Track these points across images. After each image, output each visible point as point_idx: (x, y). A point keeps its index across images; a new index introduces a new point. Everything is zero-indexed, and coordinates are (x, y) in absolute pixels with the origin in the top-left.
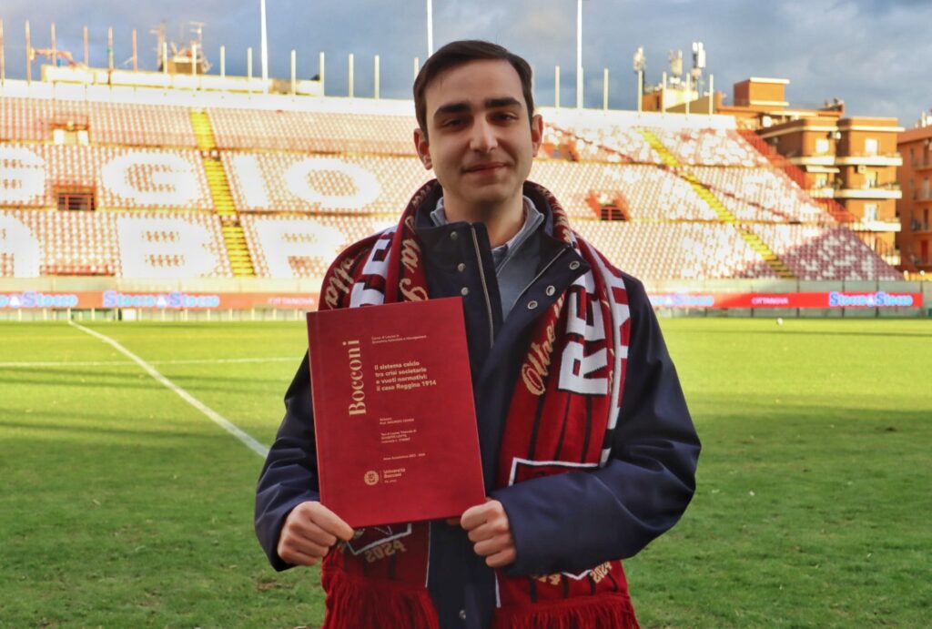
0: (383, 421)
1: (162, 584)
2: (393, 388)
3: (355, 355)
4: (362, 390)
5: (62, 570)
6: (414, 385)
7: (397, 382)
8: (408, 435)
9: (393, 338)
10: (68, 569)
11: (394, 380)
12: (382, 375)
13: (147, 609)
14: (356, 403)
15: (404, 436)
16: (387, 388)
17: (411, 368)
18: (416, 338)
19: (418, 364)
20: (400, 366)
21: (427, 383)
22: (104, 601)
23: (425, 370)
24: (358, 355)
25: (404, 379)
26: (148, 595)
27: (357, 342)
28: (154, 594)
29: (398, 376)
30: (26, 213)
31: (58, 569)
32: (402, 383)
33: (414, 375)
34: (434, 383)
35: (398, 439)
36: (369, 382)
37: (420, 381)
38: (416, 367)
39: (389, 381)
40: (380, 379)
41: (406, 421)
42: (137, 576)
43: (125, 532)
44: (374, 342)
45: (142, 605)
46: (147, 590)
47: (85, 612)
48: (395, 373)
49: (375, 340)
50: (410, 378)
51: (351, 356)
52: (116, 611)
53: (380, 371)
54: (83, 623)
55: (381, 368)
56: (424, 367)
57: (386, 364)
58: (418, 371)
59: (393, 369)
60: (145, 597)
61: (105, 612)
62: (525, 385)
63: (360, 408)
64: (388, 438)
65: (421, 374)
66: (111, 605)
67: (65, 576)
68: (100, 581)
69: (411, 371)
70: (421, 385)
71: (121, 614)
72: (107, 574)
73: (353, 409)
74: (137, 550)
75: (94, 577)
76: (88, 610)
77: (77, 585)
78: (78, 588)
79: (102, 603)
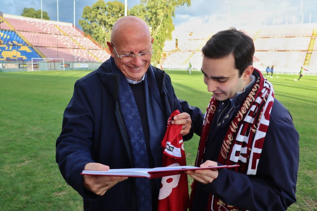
22: (313, 158)
31: (306, 145)
47: (306, 160)
52: (315, 162)
54: (304, 164)
61: (311, 161)
62: (221, 154)
66: (314, 160)
67: (307, 148)
68: (315, 152)
76: (307, 160)
77: (309, 151)
78: (308, 152)
79: (312, 159)
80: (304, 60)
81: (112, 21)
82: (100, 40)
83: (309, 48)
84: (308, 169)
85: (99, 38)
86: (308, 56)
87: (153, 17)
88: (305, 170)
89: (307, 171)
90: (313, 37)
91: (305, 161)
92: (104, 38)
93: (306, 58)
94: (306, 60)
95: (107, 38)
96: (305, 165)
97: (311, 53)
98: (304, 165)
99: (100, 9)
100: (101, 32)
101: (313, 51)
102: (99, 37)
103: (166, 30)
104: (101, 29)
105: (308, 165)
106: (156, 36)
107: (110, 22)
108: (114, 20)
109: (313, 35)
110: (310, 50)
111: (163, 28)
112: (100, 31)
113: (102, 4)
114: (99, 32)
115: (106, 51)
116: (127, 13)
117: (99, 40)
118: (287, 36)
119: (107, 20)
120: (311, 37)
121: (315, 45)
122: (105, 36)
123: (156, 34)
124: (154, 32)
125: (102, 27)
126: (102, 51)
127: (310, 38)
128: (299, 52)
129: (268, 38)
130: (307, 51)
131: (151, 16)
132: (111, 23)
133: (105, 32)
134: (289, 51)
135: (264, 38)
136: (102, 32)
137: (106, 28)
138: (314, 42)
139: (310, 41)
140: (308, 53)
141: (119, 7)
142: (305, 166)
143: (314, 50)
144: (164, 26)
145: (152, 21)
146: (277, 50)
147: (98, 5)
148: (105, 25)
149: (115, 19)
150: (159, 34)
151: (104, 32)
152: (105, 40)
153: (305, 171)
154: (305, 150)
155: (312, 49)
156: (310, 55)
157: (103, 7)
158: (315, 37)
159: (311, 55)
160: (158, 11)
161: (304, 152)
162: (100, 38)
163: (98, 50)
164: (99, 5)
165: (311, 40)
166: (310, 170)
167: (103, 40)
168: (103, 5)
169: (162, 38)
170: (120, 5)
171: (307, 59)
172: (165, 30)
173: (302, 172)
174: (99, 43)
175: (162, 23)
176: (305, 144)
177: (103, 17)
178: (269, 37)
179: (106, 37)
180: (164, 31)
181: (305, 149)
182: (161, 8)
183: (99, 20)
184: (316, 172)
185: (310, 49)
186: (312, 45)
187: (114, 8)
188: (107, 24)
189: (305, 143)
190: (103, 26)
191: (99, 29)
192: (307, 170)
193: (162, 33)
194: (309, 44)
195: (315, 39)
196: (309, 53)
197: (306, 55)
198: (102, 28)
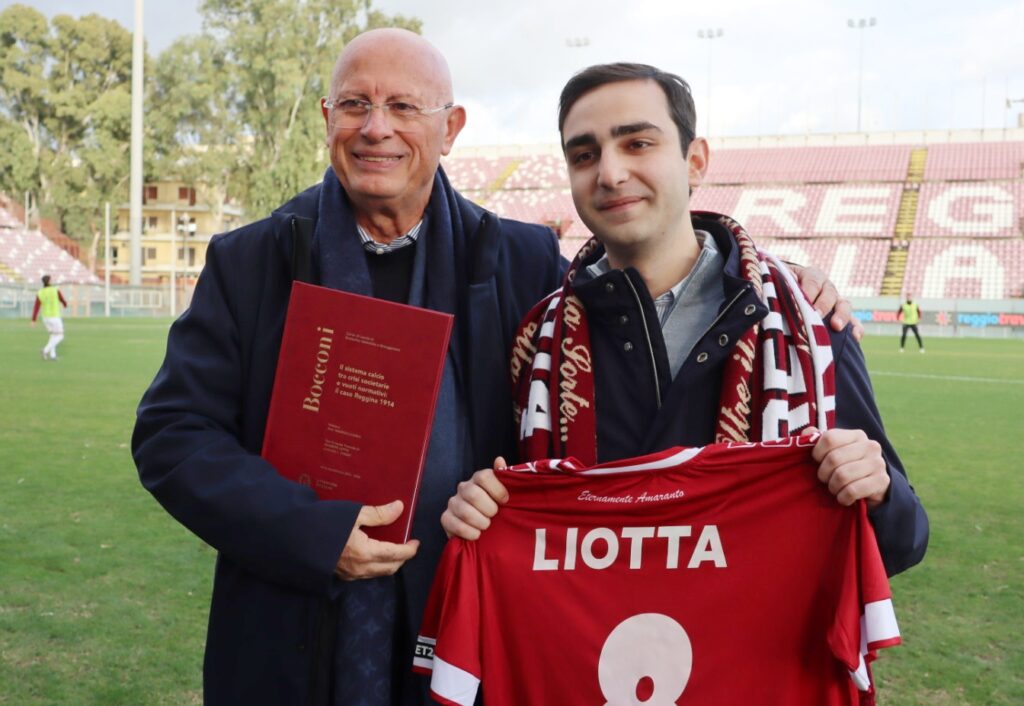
0: (333, 427)
1: (1010, 636)
2: (351, 395)
3: (326, 344)
4: (321, 386)
5: (916, 599)
6: (373, 400)
7: (357, 391)
8: (351, 451)
9: (368, 341)
10: (923, 598)
11: (354, 387)
12: (345, 377)
13: (984, 663)
14: (312, 397)
15: (346, 451)
16: (345, 393)
17: (375, 380)
18: (389, 348)
19: (382, 377)
20: (365, 374)
21: (385, 402)
22: (944, 643)
23: (387, 387)
24: (329, 347)
25: (364, 390)
26: (991, 647)
27: (331, 332)
28: (998, 646)
29: (359, 384)
30: (994, 242)
31: (914, 596)
32: (361, 393)
33: (375, 388)
34: (392, 405)
35: (340, 451)
36: (330, 380)
37: (378, 398)
38: (380, 381)
39: (350, 386)
40: (342, 380)
41: (351, 435)
42: (988, 620)
43: (995, 566)
44: (347, 338)
45: (981, 656)
46: (993, 641)
47: (920, 653)
48: (357, 380)
49: (350, 337)
50: (370, 391)
51: (322, 345)
52: (952, 658)
53: (344, 372)
55: (346, 369)
56: (388, 384)
57: (351, 367)
58: (381, 386)
59: (357, 375)
60: (988, 647)
61: (939, 656)
63: (314, 404)
64: (332, 447)
65: (383, 390)
66: (949, 651)
67: (918, 605)
68: (949, 618)
69: (373, 384)
70: (379, 402)
71: (954, 663)
72: (959, 612)
73: (308, 403)
74: (999, 589)
75: (944, 613)
76: (924, 651)
77: (925, 619)
78: (924, 622)
79: (941, 646)
80: (881, 273)
81: (74, 101)
82: (18, 188)
83: (896, 228)
84: (929, 688)
85: (11, 175)
86: (897, 259)
87: (261, 91)
88: (917, 690)
89: (928, 696)
90: (911, 183)
91: (913, 655)
92: (35, 177)
93: (887, 267)
94: (888, 274)
95: (50, 178)
96: (917, 672)
97: (906, 248)
98: (911, 672)
99: (18, 44)
100: (21, 148)
101: (911, 237)
102: (14, 172)
103: (316, 147)
104: (23, 135)
105: (930, 670)
106: (273, 174)
107: (65, 104)
108: (83, 100)
109: (910, 175)
110: (902, 235)
111: (304, 137)
112: (16, 142)
113: (30, 24)
114: (14, 150)
115: (43, 232)
116: (145, 69)
117: (12, 185)
118: (812, 180)
119: (49, 97)
120: (904, 182)
121: (918, 216)
122: (43, 166)
123: (272, 167)
124: (265, 158)
125: (26, 125)
126: (25, 232)
127: (901, 186)
128: (862, 242)
129: (739, 184)
130: (891, 239)
131: (252, 89)
132: (71, 110)
133: (41, 150)
134: (821, 238)
135: (724, 185)
136: (28, 149)
137: (44, 129)
138: (914, 203)
139: (902, 201)
140: (893, 248)
141: (107, 44)
142: (916, 676)
143: (915, 234)
144: (305, 132)
145: (256, 108)
146: (773, 234)
147: (10, 25)
148: (41, 118)
149: (89, 93)
150: (284, 165)
151: (36, 151)
152: (40, 184)
153: (918, 696)
154: (911, 613)
155: (909, 230)
156: (904, 253)
157: (33, 36)
158: (919, 185)
159: (906, 256)
160: (280, 67)
161: (909, 621)
162: (18, 178)
163: (10, 228)
164: (15, 30)
165: (902, 197)
166: (937, 688)
167: (32, 184)
168: (35, 28)
169: (296, 180)
170: (113, 33)
171: (891, 269)
172: (310, 147)
173: (909, 698)
174: (12, 197)
175: (297, 118)
176: (909, 593)
177: (32, 81)
178: (741, 181)
179: (45, 172)
180: (307, 152)
181: (913, 610)
182: (291, 55)
183: (12, 94)
184: (960, 695)
185: (903, 229)
186: (907, 215)
187: (85, 44)
188: (53, 116)
189: (907, 589)
190: (31, 123)
191: (12, 135)
192: (926, 691)
193: (299, 162)
194: (895, 211)
195: (918, 190)
196: (900, 248)
197: (889, 257)
198: (26, 132)
